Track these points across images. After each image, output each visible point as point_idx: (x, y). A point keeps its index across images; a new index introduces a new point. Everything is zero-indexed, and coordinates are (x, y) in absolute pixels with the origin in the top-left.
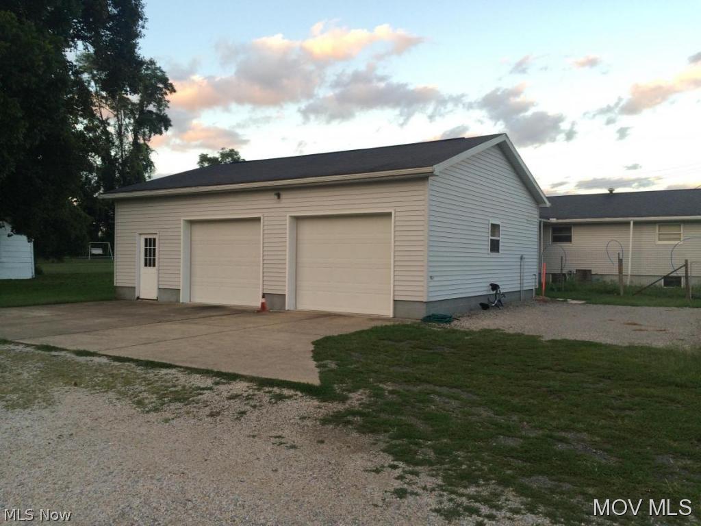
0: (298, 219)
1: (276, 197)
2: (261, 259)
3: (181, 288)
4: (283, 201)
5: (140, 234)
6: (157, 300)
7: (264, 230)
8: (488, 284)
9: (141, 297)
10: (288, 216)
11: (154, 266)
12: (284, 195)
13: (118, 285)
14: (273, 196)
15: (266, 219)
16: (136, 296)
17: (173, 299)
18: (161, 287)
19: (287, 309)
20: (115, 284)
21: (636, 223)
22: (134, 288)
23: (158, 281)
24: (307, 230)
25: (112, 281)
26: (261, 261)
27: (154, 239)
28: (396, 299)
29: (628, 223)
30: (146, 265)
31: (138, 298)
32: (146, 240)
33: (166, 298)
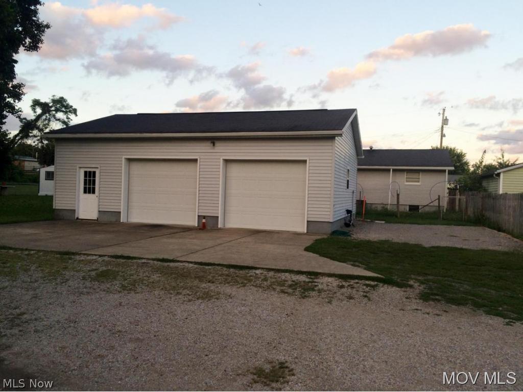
0: (227, 161)
1: (212, 144)
2: (198, 190)
3: (122, 211)
4: (216, 148)
5: (80, 168)
6: (97, 220)
7: (200, 168)
8: (344, 210)
9: (80, 218)
10: (221, 159)
11: (94, 192)
12: (218, 144)
13: (57, 208)
14: (209, 144)
15: (201, 160)
16: (76, 217)
17: (113, 219)
18: (100, 210)
19: (219, 227)
20: (54, 207)
21: (394, 170)
22: (74, 211)
23: (99, 205)
24: (235, 170)
25: (52, 205)
26: (198, 191)
27: (94, 173)
28: (309, 220)
29: (389, 170)
30: (85, 192)
31: (77, 218)
32: (86, 172)
33: (106, 219)
